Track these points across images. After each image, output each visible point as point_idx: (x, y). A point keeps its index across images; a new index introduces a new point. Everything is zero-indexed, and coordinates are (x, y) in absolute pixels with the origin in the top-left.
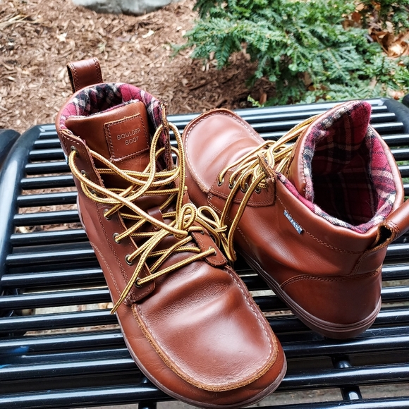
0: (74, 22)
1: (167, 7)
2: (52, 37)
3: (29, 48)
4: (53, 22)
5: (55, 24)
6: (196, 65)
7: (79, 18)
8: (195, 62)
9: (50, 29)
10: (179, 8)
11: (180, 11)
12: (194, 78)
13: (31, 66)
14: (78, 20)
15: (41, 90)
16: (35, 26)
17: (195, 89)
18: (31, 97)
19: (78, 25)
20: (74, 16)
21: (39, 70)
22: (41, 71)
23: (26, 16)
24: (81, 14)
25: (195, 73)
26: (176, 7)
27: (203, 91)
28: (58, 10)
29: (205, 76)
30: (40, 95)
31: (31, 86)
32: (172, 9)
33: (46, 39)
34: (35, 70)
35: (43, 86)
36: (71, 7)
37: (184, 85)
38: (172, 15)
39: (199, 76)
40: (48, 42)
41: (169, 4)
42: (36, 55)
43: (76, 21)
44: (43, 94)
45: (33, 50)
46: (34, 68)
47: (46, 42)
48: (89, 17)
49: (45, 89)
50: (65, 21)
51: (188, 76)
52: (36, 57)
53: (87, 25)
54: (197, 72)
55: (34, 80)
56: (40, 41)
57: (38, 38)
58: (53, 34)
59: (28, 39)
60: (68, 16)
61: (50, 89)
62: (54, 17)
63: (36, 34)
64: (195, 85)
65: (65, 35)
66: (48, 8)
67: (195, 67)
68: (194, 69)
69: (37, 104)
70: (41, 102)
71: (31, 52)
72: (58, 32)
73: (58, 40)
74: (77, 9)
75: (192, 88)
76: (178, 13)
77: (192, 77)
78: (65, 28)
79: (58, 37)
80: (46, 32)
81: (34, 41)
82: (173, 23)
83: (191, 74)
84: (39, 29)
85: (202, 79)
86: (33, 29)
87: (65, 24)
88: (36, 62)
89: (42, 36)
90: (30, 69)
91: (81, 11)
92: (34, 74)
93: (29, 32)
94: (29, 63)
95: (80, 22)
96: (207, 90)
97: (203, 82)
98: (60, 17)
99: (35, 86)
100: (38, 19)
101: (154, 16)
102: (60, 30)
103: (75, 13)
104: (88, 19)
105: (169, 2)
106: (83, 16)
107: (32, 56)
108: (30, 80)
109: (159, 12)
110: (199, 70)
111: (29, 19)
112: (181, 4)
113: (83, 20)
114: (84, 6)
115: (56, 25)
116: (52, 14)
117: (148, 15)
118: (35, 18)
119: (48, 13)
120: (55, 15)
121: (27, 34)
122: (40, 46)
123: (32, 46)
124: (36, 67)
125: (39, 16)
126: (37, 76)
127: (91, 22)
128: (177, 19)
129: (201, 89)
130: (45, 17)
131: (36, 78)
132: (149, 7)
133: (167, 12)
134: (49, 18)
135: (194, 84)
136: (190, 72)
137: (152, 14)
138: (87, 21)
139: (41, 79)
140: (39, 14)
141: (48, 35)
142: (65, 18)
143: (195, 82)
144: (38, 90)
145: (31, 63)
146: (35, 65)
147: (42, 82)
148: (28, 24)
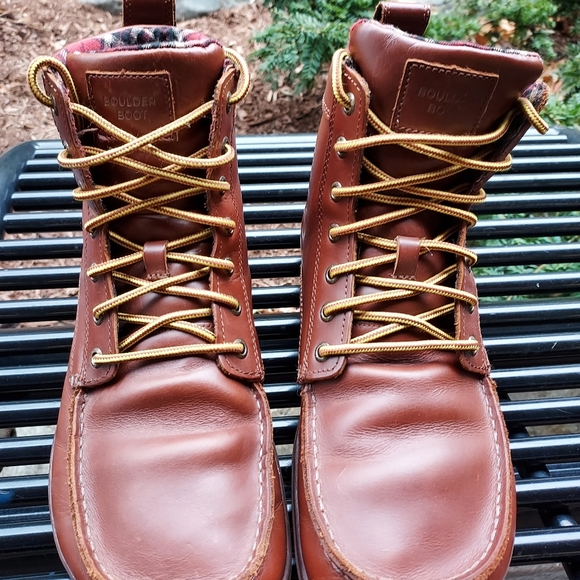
0: (77, 26)
1: (215, 14)
2: (44, 43)
3: (8, 57)
4: (46, 25)
5: (48, 27)
6: (258, 92)
7: (85, 20)
8: (257, 89)
9: (41, 33)
10: (232, 15)
11: (233, 20)
12: (256, 111)
13: (10, 82)
14: (84, 24)
15: (23, 116)
16: (19, 27)
17: (258, 125)
18: (8, 125)
19: (84, 30)
20: (78, 18)
21: (21, 87)
22: (25, 90)
23: (5, 13)
24: (89, 15)
25: (257, 103)
26: (227, 15)
27: (268, 128)
28: (54, 7)
29: (272, 109)
30: (22, 123)
31: (9, 109)
32: (222, 17)
33: (34, 46)
34: (16, 87)
35: (28, 110)
36: (73, 5)
37: (241, 119)
38: (222, 25)
39: (263, 108)
40: (37, 50)
41: (218, 10)
42: (19, 66)
43: (80, 24)
44: (28, 122)
45: (15, 59)
46: (13, 85)
47: (34, 50)
48: (101, 20)
49: (30, 116)
50: (64, 23)
51: (247, 107)
52: (19, 69)
53: (97, 30)
54: (260, 103)
55: (14, 101)
56: (25, 48)
57: (22, 43)
58: (45, 40)
59: (8, 44)
60: (68, 18)
61: (38, 116)
62: (48, 17)
63: (20, 38)
64: (257, 120)
65: (63, 42)
66: (38, 5)
67: (256, 95)
68: (255, 98)
69: (18, 135)
70: (24, 133)
71: (10, 62)
72: (52, 37)
73: (53, 48)
74: (83, 8)
75: (252, 123)
76: (230, 23)
77: (253, 109)
78: (63, 33)
79: (52, 44)
80: (34, 36)
81: (16, 47)
82: (223, 36)
83: (251, 104)
84: (24, 31)
85: (267, 111)
86: (16, 31)
87: (64, 28)
88: (18, 76)
89: (29, 41)
90: (8, 86)
91: (89, 11)
92: (14, 93)
93: (10, 35)
94: (7, 78)
95: (86, 26)
96: (275, 128)
97: (269, 116)
98: (57, 18)
99: (15, 110)
100: (23, 18)
101: (196, 25)
102: (56, 35)
103: (80, 14)
104: (99, 22)
105: (217, 7)
106: (91, 19)
107: (13, 68)
108: (7, 101)
109: (204, 20)
110: (263, 100)
111: (9, 17)
112: (236, 11)
113: (91, 24)
114: (93, 5)
115: (50, 28)
116: (45, 13)
117: (187, 23)
118: (18, 16)
119: (38, 11)
120: (50, 15)
121: (6, 37)
122: (25, 55)
123: (12, 54)
124: (18, 84)
125: (25, 15)
126: (19, 96)
127: (104, 27)
128: (229, 31)
129: (266, 125)
130: (34, 16)
131: (17, 99)
132: (189, 11)
133: (215, 21)
134: (40, 18)
135: (256, 118)
136: (250, 102)
137: (193, 22)
138: (98, 25)
139: (25, 101)
140: (25, 11)
141: (38, 40)
142: (65, 19)
143: (257, 115)
144: (19, 116)
145: (10, 78)
146: (16, 81)
147: (25, 105)
148: (9, 24)
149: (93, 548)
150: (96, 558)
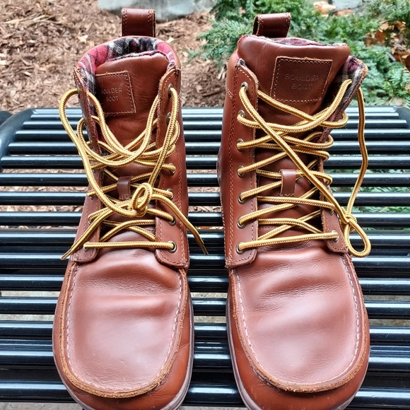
0: (96, 25)
1: (190, 16)
2: (73, 37)
3: (49, 47)
4: (77, 24)
5: (78, 26)
6: (212, 73)
7: (102, 21)
8: (212, 70)
9: (72, 30)
10: (202, 18)
11: (202, 20)
12: (209, 86)
13: (49, 63)
14: (101, 24)
15: (55, 86)
16: (58, 26)
17: (209, 96)
18: (44, 92)
19: (101, 28)
20: (97, 20)
21: (55, 68)
22: (57, 69)
23: (50, 17)
24: (105, 18)
25: (211, 80)
26: (198, 17)
27: (216, 98)
28: (83, 13)
29: (220, 84)
30: (53, 91)
31: (46, 82)
32: (195, 19)
33: (67, 39)
34: (52, 67)
35: (58, 83)
36: (95, 11)
37: (198, 91)
38: (194, 24)
39: (214, 84)
40: (69, 41)
41: (193, 13)
42: (55, 53)
43: (98, 24)
44: (57, 90)
45: (53, 48)
46: (51, 65)
47: (66, 42)
48: (112, 21)
49: (59, 86)
50: (88, 23)
51: (203, 83)
52: (55, 55)
53: (109, 28)
54: (213, 80)
55: (50, 77)
56: (61, 40)
57: (59, 37)
58: (75, 35)
59: (50, 37)
60: (91, 19)
61: (64, 86)
62: (78, 19)
63: (58, 34)
64: (209, 93)
65: (86, 36)
66: (73, 11)
67: (210, 74)
68: (210, 76)
69: (50, 99)
70: (54, 98)
71: (50, 50)
72: (80, 33)
73: (79, 40)
74: (101, 12)
75: (205, 94)
76: (200, 23)
77: (207, 84)
78: (87, 30)
79: (79, 38)
80: (68, 32)
81: (55, 40)
82: (194, 32)
83: (206, 81)
84: (61, 29)
85: (217, 86)
86: (56, 29)
87: (88, 27)
88: (54, 59)
89: (64, 36)
90: (48, 66)
91: (105, 15)
92: (51, 71)
93: (52, 32)
94: (47, 61)
95: (102, 25)
96: (221, 98)
97: (218, 89)
98: (84, 20)
99: (50, 82)
100: (62, 20)
101: (176, 24)
102: (82, 32)
103: (99, 17)
104: (111, 22)
105: (192, 11)
106: (106, 20)
107: (52, 54)
108: (46, 76)
109: (182, 21)
110: (215, 78)
111: (53, 19)
112: (204, 14)
113: (105, 24)
114: (108, 11)
115: (79, 26)
116: (77, 16)
117: (170, 23)
118: (60, 19)
119: (73, 15)
120: (80, 17)
121: (50, 33)
122: (60, 45)
123: (52, 44)
124: (54, 65)
125: (64, 18)
126: (53, 73)
127: (114, 26)
128: (199, 28)
129: (215, 96)
130: (70, 19)
131: (52, 75)
132: (171, 15)
133: (189, 22)
134: (73, 20)
135: (208, 91)
136: (205, 79)
137: (174, 22)
138: (110, 24)
139: (57, 77)
140: (64, 15)
141: (70, 35)
142: (89, 21)
143: (209, 89)
144: (52, 87)
145: (49, 61)
146: (53, 62)
147: (57, 79)
148: (52, 24)
149: (69, 356)
150: (70, 362)
